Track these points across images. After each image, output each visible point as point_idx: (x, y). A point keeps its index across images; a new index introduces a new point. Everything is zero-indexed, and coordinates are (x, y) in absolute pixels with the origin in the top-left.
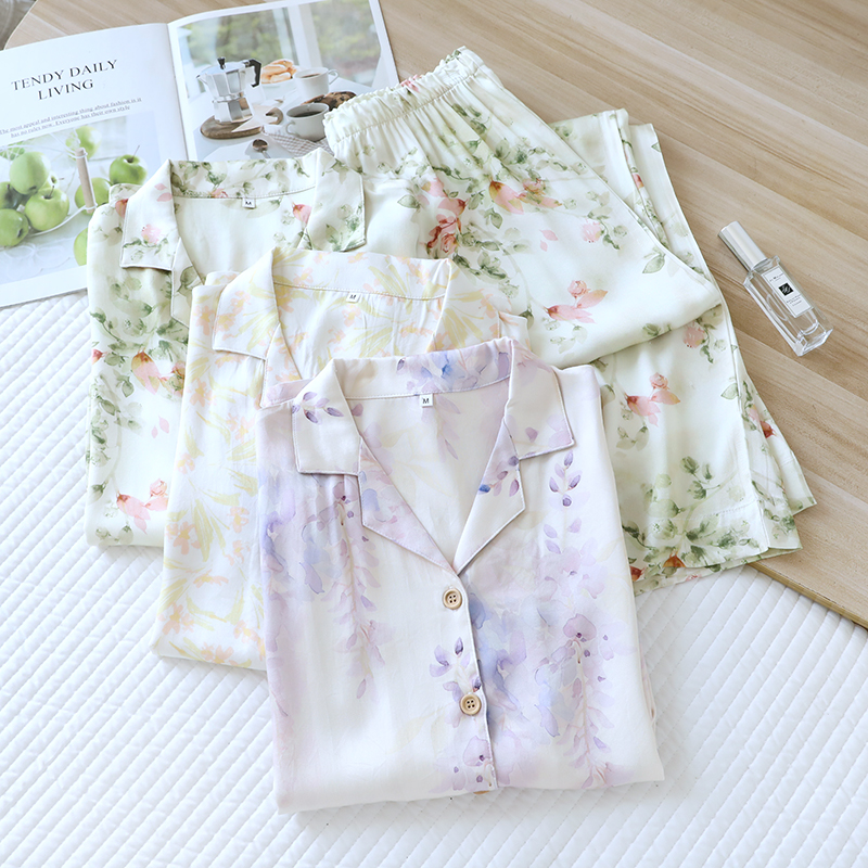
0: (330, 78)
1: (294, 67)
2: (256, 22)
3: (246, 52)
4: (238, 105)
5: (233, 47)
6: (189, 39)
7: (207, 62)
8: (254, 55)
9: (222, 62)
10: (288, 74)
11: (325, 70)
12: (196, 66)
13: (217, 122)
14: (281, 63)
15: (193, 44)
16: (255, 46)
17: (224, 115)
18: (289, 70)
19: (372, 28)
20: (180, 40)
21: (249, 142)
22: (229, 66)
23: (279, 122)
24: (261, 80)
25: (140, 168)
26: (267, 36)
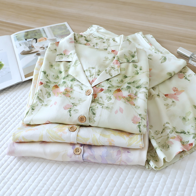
0: (57, 39)
1: (47, 38)
2: (35, 31)
3: (33, 37)
4: (31, 47)
5: (29, 36)
6: (16, 37)
7: (22, 40)
8: (35, 37)
9: (26, 40)
10: (45, 40)
11: (55, 38)
12: (19, 41)
13: (25, 51)
14: (43, 38)
15: (18, 37)
16: (35, 35)
17: (27, 49)
18: (45, 39)
19: (67, 29)
20: (14, 37)
21: (35, 54)
22: (28, 40)
23: (43, 49)
24: (37, 42)
25: (2, 64)
26: (38, 34)
